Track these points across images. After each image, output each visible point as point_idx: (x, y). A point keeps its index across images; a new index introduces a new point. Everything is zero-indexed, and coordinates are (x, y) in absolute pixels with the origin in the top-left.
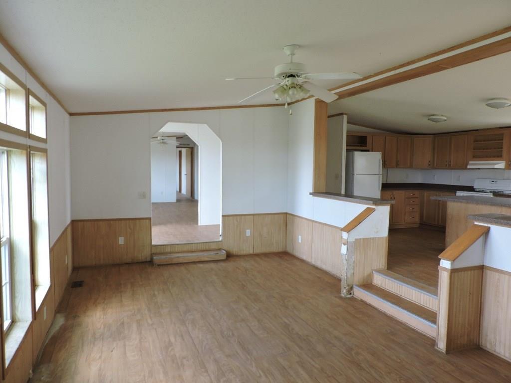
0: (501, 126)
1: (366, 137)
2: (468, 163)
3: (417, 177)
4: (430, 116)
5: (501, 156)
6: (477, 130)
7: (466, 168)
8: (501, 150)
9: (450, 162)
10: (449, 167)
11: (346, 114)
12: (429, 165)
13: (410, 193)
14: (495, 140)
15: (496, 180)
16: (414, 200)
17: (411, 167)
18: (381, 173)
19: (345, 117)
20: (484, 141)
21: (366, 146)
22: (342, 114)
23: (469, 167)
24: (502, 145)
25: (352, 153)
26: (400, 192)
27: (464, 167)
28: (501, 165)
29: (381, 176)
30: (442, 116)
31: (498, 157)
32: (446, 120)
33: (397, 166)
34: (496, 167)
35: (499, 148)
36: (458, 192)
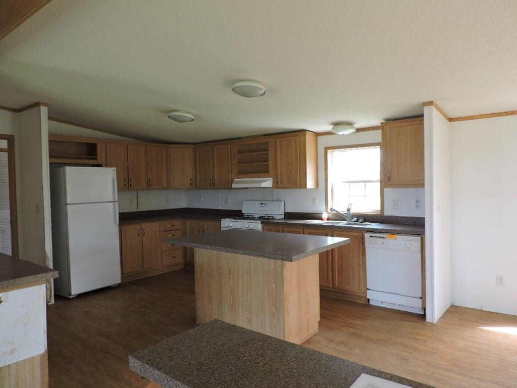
0: (265, 133)
1: (96, 144)
2: (233, 180)
3: (180, 201)
4: (169, 113)
5: (268, 172)
6: (241, 138)
7: (231, 188)
8: (267, 163)
9: (214, 180)
10: (213, 186)
11: (44, 105)
12: (191, 184)
13: (167, 224)
14: (260, 151)
15: (265, 202)
16: (173, 232)
17: (168, 187)
18: (117, 199)
19: (44, 111)
20: (249, 152)
21: (96, 159)
22: (37, 104)
23: (234, 186)
24: (268, 158)
25: (62, 168)
26: (152, 224)
27: (228, 186)
28: (268, 183)
29: (117, 203)
30: (187, 112)
31: (265, 172)
32: (193, 120)
33: (149, 186)
34: (263, 185)
35: (265, 161)
36: (222, 220)
